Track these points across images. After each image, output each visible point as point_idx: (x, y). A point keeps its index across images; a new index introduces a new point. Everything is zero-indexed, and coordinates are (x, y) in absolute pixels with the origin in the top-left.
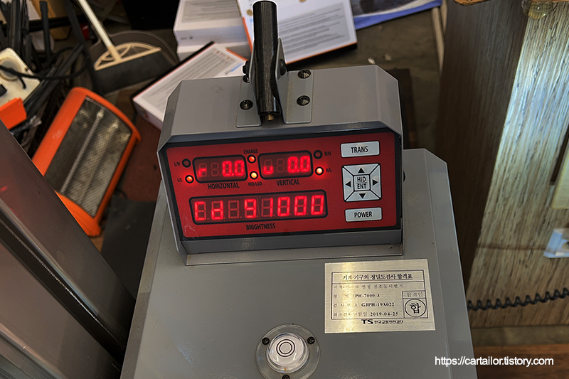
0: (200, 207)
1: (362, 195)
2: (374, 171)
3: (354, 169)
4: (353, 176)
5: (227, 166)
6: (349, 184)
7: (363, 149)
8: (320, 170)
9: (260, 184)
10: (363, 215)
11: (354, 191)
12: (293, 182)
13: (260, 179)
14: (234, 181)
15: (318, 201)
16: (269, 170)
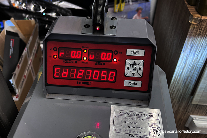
0: (58, 71)
1: (133, 74)
2: (140, 64)
3: (131, 61)
4: (131, 64)
5: (73, 53)
6: (128, 68)
7: (137, 53)
8: (115, 60)
9: (87, 63)
10: (133, 84)
11: (130, 72)
12: (102, 64)
13: (87, 60)
14: (75, 60)
15: (112, 74)
16: (92, 57)
